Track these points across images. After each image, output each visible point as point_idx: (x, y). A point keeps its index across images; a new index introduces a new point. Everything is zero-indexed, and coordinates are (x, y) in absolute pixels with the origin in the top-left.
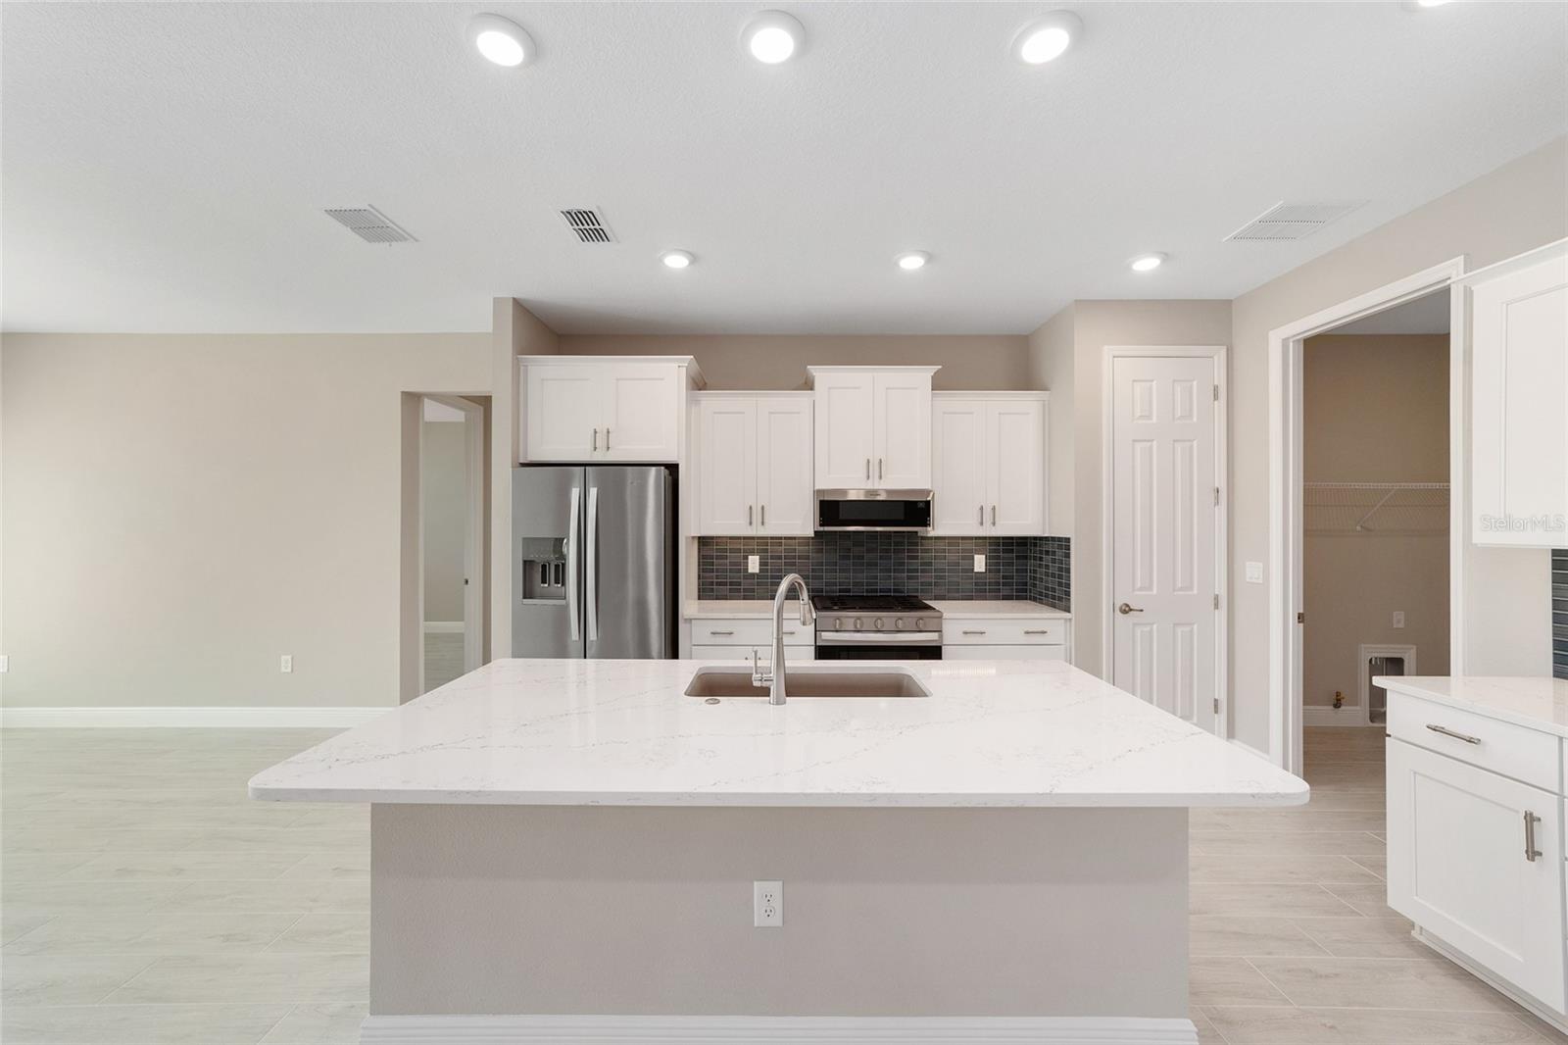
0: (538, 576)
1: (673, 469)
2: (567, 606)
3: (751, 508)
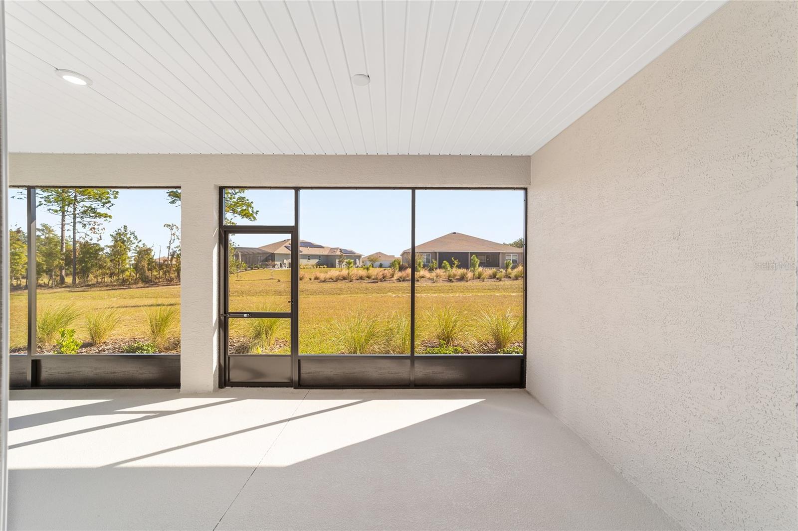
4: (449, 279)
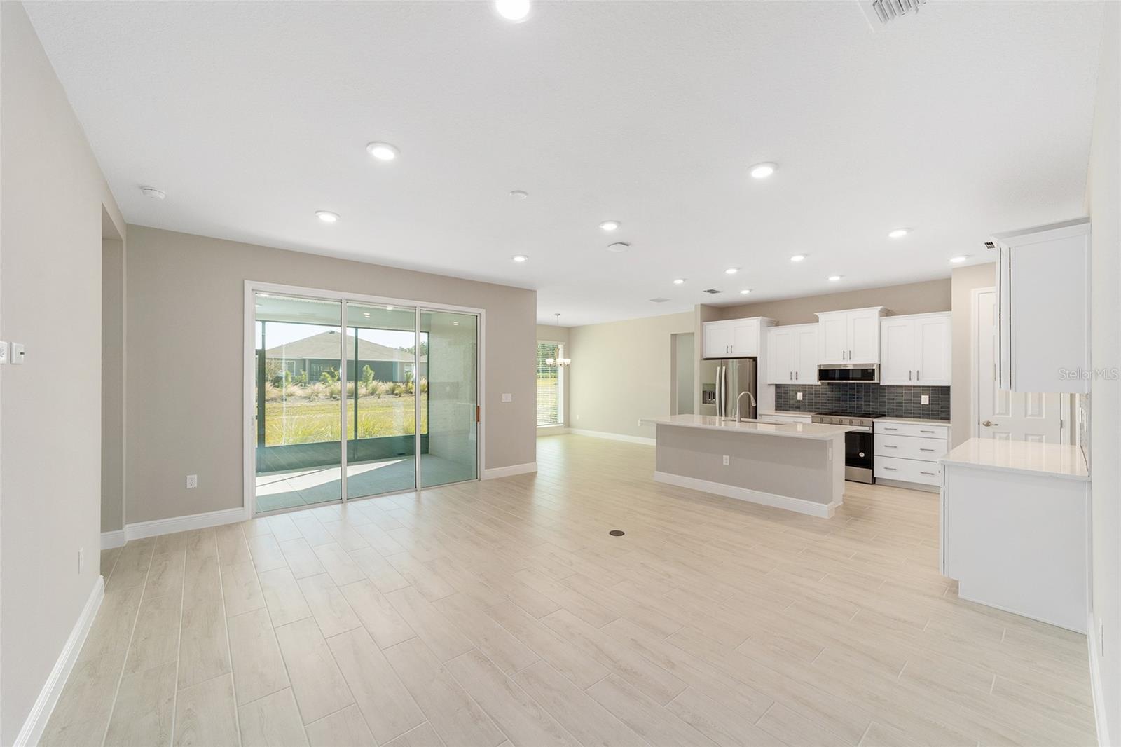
0: (708, 396)
1: (755, 359)
2: (716, 407)
3: (791, 373)
4: (331, 397)
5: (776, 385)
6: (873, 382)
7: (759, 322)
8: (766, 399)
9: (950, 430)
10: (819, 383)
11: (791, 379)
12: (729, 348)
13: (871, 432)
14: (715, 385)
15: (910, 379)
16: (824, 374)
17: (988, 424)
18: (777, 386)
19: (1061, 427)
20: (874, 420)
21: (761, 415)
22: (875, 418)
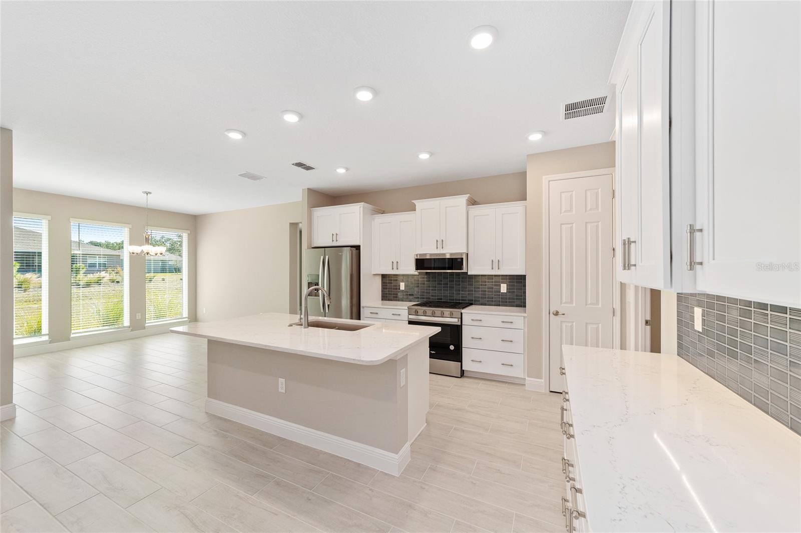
5: (382, 275)
6: (462, 271)
7: (362, 208)
8: (371, 291)
9: (526, 319)
10: (416, 273)
11: (393, 269)
12: (335, 236)
13: (459, 324)
14: (319, 275)
15: (492, 269)
16: (421, 263)
17: (557, 314)
18: (384, 276)
19: (614, 315)
20: (463, 311)
21: (363, 307)
22: (463, 308)
